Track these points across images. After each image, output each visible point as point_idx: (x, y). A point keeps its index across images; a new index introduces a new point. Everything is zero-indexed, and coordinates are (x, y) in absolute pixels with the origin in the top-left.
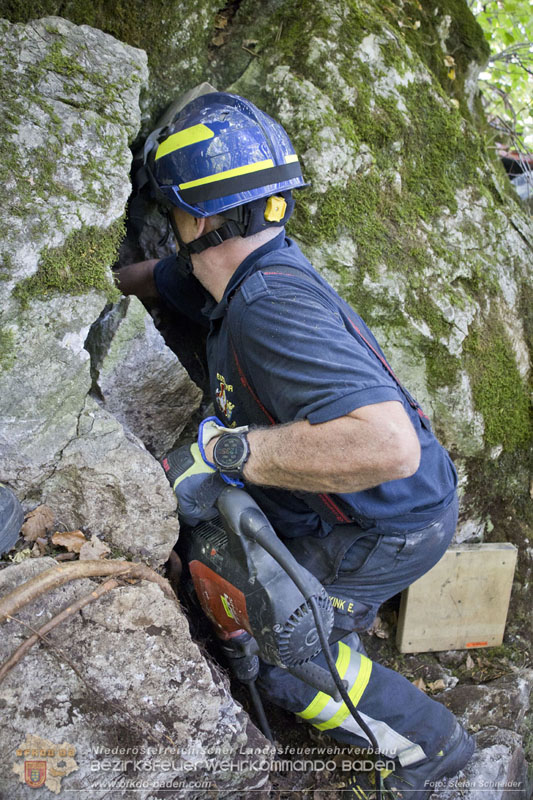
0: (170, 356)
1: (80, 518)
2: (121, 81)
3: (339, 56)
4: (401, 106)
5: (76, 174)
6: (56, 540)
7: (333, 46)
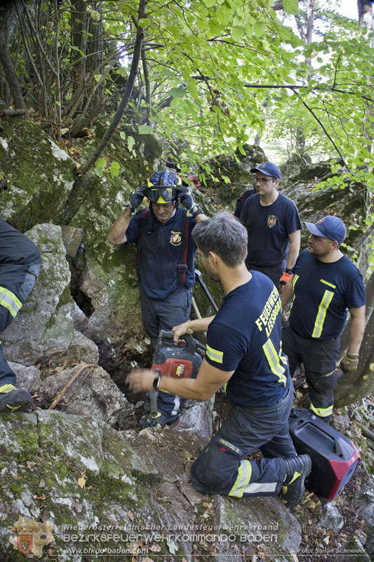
0: (80, 311)
1: (76, 358)
2: (58, 240)
3: (110, 203)
5: (59, 273)
6: (73, 364)
7: (108, 200)
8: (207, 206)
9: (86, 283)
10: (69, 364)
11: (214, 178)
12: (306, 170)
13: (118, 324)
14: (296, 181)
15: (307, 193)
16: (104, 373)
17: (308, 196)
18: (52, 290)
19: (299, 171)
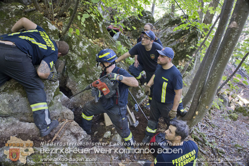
0: (66, 97)
1: (64, 118)
3: (77, 47)
4: (87, 51)
6: (63, 120)
7: (76, 46)
8: (126, 41)
9: (68, 83)
10: (61, 120)
11: (128, 28)
12: (171, 21)
13: (84, 99)
14: (167, 26)
15: (171, 32)
16: (76, 123)
17: (172, 33)
18: (51, 90)
19: (168, 21)
